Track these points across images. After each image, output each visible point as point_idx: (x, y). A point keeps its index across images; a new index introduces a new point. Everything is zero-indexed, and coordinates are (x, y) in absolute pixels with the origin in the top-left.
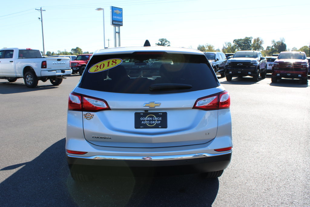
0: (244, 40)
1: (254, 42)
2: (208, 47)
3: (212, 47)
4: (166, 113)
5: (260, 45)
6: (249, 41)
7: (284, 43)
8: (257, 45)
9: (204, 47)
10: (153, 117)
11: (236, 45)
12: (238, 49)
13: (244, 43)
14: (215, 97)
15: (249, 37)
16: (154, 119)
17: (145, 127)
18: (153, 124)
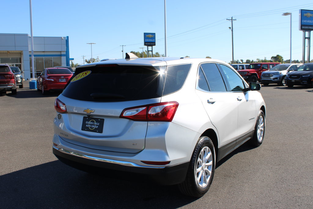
4: (103, 120)
10: (94, 122)
14: (145, 108)
16: (94, 123)
17: (88, 130)
18: (93, 128)
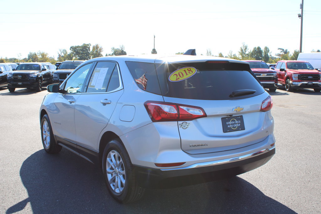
0: (82, 47)
1: (93, 50)
2: (40, 55)
3: (46, 55)
4: (242, 117)
5: (99, 53)
6: (88, 49)
7: (124, 51)
8: (96, 52)
9: (36, 54)
11: (73, 53)
12: (76, 57)
13: (82, 50)
15: (87, 44)
16: (236, 122)
